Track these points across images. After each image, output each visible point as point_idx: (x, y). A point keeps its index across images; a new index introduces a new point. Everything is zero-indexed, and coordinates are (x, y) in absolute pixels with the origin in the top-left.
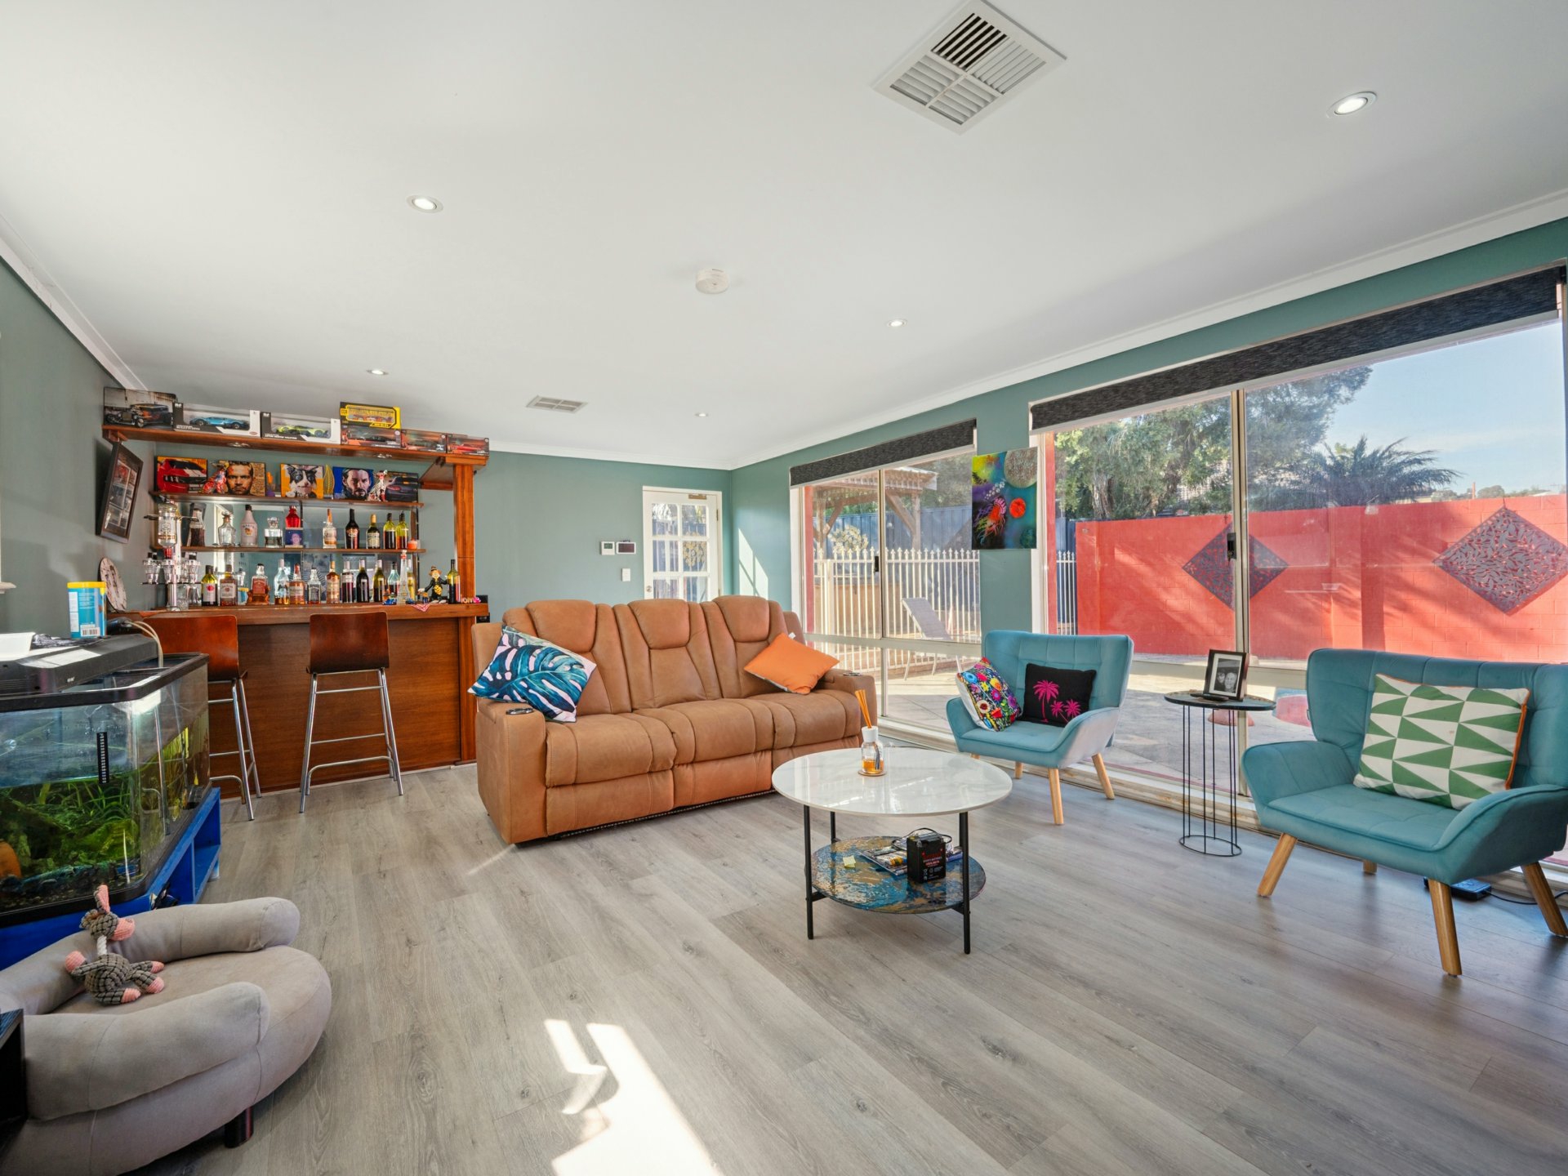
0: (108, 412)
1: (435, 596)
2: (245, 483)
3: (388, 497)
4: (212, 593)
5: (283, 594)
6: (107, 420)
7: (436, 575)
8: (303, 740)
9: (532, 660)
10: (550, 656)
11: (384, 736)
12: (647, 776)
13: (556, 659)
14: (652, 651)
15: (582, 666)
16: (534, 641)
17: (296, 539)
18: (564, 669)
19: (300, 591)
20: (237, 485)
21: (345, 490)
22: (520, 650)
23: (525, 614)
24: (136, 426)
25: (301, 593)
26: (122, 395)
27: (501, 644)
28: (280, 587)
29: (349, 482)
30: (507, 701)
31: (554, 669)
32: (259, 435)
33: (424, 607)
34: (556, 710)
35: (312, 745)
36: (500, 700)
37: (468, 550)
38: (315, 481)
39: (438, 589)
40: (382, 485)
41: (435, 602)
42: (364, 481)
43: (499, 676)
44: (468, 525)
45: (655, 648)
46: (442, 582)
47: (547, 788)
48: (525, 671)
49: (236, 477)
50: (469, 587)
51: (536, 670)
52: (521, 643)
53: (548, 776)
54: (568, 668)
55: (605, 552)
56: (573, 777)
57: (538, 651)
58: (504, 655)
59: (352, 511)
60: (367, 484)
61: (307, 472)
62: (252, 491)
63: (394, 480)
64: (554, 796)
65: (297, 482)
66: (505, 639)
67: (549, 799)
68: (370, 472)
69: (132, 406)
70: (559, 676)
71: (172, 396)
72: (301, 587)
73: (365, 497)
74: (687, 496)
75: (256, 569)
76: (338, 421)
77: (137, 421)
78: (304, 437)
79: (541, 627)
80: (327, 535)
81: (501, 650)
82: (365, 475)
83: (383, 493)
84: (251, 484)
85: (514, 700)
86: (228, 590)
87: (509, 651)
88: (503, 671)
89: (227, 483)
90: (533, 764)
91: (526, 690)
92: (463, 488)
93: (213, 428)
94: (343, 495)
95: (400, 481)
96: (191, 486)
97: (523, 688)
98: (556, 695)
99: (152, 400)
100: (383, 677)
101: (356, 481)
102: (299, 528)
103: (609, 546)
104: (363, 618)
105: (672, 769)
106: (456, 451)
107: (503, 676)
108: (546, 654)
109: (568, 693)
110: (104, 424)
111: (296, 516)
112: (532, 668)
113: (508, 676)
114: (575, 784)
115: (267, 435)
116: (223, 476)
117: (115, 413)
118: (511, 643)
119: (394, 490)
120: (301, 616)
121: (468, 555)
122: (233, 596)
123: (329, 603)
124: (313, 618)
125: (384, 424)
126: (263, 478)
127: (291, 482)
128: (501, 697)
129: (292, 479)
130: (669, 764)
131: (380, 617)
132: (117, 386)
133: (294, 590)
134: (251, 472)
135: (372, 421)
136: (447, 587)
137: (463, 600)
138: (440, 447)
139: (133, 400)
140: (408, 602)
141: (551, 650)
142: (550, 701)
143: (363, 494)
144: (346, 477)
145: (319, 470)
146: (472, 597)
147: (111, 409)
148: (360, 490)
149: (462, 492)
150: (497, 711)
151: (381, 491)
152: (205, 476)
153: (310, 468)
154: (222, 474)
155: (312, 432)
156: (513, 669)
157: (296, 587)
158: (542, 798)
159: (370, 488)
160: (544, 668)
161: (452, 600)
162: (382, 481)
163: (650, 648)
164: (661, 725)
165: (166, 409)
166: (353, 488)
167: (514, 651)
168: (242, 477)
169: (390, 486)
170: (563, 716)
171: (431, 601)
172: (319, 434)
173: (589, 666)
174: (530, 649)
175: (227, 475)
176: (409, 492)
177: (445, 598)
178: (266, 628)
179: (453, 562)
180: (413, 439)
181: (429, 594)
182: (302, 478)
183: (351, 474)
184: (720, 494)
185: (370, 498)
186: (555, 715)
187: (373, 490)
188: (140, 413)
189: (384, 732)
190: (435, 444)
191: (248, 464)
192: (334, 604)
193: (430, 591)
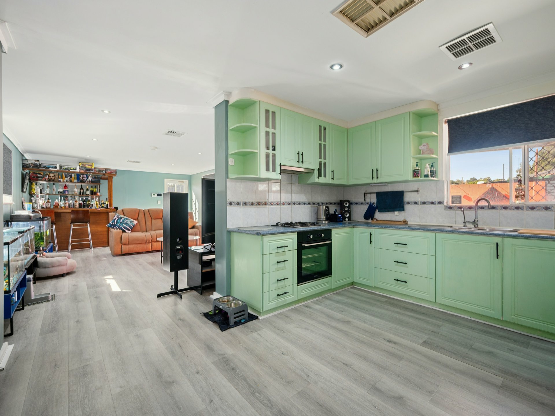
0: (23, 165)
1: (102, 207)
2: (53, 178)
3: (92, 182)
4: (44, 205)
5: (63, 205)
6: (23, 166)
7: (103, 202)
8: (69, 239)
9: (121, 220)
10: (126, 219)
11: (89, 239)
12: (145, 244)
13: (127, 220)
14: (153, 220)
15: (134, 222)
16: (123, 216)
17: (67, 192)
18: (129, 222)
19: (67, 205)
20: (51, 178)
21: (80, 180)
22: (119, 218)
23: (122, 211)
24: (30, 168)
25: (68, 206)
26: (27, 161)
27: (115, 217)
28: (62, 204)
29: (81, 178)
30: (115, 228)
31: (126, 222)
32: (59, 170)
33: (99, 209)
34: (126, 230)
35: (71, 240)
36: (113, 228)
37: (111, 196)
38: (72, 177)
39: (103, 205)
40: (90, 179)
41: (102, 208)
42: (85, 177)
43: (113, 223)
44: (111, 190)
45: (153, 219)
46: (104, 204)
47: (122, 244)
48: (119, 222)
49: (51, 176)
50: (111, 205)
51: (122, 222)
52: (119, 217)
53: (122, 242)
54: (130, 222)
55: (153, 196)
56: (128, 242)
57: (123, 218)
58: (115, 219)
59: (82, 185)
60: (86, 178)
61: (70, 175)
62: (55, 180)
63: (93, 177)
64: (123, 246)
65: (67, 178)
66: (116, 216)
67: (122, 247)
68: (87, 175)
69: (29, 163)
70: (127, 224)
71: (38, 161)
72: (68, 204)
73: (85, 182)
74: (178, 181)
75: (56, 199)
76: (78, 166)
77: (30, 167)
78: (70, 170)
79: (125, 214)
80: (75, 191)
81: (115, 218)
82: (85, 176)
83: (90, 181)
84: (55, 178)
85: (116, 228)
86: (48, 204)
87: (116, 218)
88: (114, 222)
89: (48, 178)
90: (119, 240)
91: (119, 226)
92: (110, 181)
93: (48, 168)
94: (79, 181)
95: (95, 178)
96: (39, 179)
97: (118, 226)
98: (126, 227)
99: (34, 162)
100: (88, 225)
101: (83, 177)
102: (67, 189)
103: (154, 195)
104: (84, 212)
105: (151, 242)
106: (108, 173)
107: (114, 223)
108: (125, 219)
109: (130, 227)
110: (23, 167)
111: (66, 186)
112: (121, 222)
113: (115, 223)
114: (128, 244)
115: (61, 170)
116: (48, 176)
117: (25, 165)
118: (117, 217)
119: (93, 180)
120: (69, 210)
121: (111, 197)
122: (50, 206)
123: (75, 208)
124: (72, 211)
125: (90, 167)
126: (58, 177)
127: (65, 178)
128: (113, 227)
129: (66, 177)
130: (150, 241)
131: (88, 211)
132: (25, 159)
133: (66, 205)
134: (55, 175)
135: (87, 166)
136: (105, 205)
137: (109, 208)
138: (104, 172)
139: (29, 162)
140: (95, 208)
141: (126, 218)
142: (125, 228)
143: (85, 181)
144: (80, 176)
145: (73, 175)
146: (112, 207)
147: (24, 164)
148: (84, 180)
149: (110, 182)
150: (112, 230)
151: (90, 180)
152: (42, 176)
153: (70, 174)
154: (47, 176)
155: (72, 169)
156: (117, 222)
157: (66, 204)
158: (121, 246)
159: (87, 179)
160: (124, 222)
161: (107, 207)
162: (90, 177)
163: (152, 219)
164: (149, 234)
165: (37, 164)
166: (82, 179)
167: (117, 218)
168: (52, 176)
169: (92, 179)
170: (127, 231)
171: (101, 208)
172: (74, 169)
173: (136, 222)
174: (121, 218)
175: (49, 176)
176: (97, 180)
177: (105, 207)
178: (60, 213)
179: (107, 199)
180: (97, 170)
181: (101, 206)
182: (68, 177)
183: (81, 176)
184: (188, 181)
185: (86, 182)
186: (126, 231)
187: (87, 180)
188: (31, 165)
189: (89, 238)
190: (102, 171)
191: (54, 173)
192: (77, 208)
193: (101, 205)
